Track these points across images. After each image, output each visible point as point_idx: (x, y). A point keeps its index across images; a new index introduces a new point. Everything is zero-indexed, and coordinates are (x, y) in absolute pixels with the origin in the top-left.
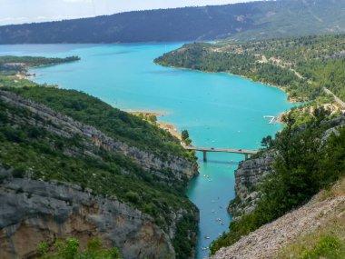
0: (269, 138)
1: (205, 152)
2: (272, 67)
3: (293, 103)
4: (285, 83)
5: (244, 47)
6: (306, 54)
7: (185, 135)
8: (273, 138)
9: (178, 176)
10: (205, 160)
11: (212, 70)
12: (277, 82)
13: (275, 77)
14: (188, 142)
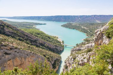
0: (78, 44)
1: (66, 45)
2: (84, 29)
3: (87, 37)
4: (86, 33)
5: (79, 24)
6: (91, 27)
7: (63, 41)
8: (79, 44)
9: (59, 50)
10: (66, 47)
11: (72, 29)
12: (84, 32)
13: (84, 31)
14: (63, 43)
